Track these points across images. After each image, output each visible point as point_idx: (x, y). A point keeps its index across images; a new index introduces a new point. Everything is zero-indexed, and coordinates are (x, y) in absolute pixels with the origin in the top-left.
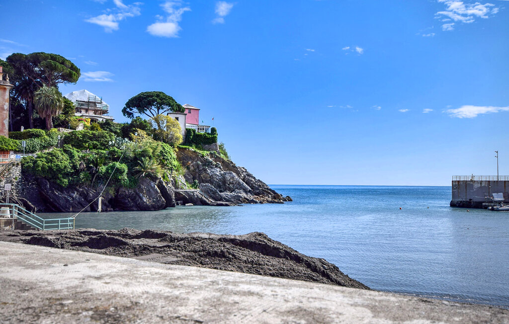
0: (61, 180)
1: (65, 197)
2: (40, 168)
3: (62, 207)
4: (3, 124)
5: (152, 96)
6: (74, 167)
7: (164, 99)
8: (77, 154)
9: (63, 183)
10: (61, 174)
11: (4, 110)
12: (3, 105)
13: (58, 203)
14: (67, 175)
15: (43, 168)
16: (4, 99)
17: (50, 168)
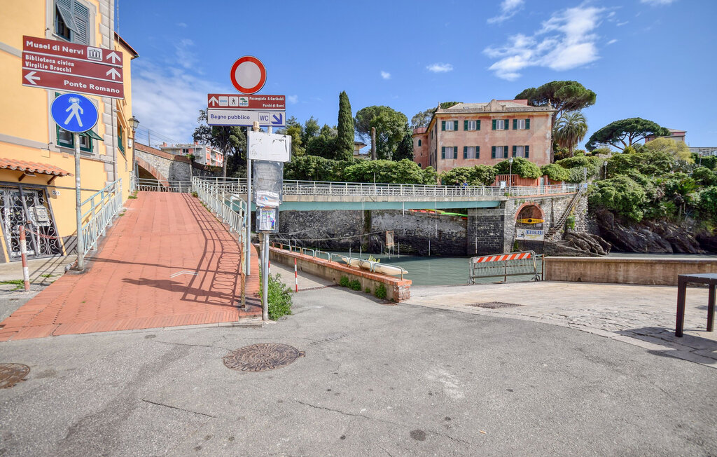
0: (634, 213)
1: (634, 234)
2: (612, 199)
3: (633, 247)
4: (545, 154)
5: (630, 124)
6: (649, 195)
7: (645, 124)
8: (650, 180)
9: (638, 216)
10: (636, 205)
11: (546, 139)
12: (545, 134)
13: (626, 242)
14: (640, 206)
15: (616, 198)
16: (546, 126)
17: (624, 198)
